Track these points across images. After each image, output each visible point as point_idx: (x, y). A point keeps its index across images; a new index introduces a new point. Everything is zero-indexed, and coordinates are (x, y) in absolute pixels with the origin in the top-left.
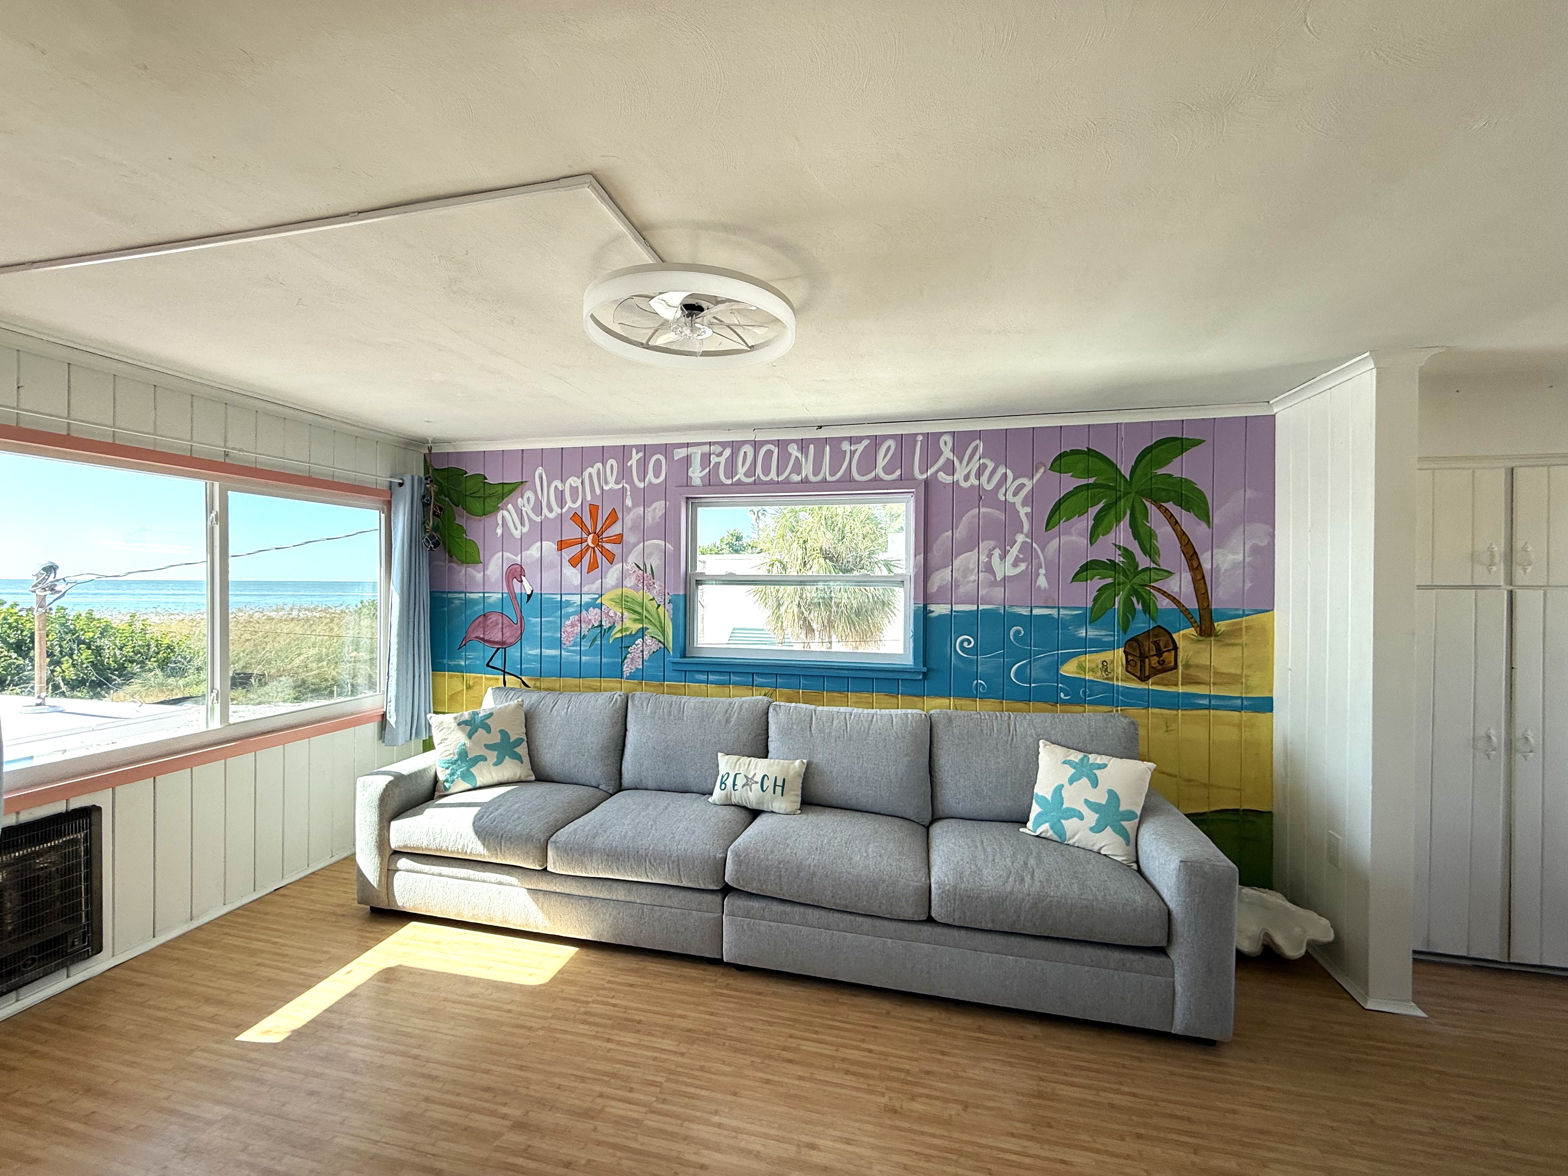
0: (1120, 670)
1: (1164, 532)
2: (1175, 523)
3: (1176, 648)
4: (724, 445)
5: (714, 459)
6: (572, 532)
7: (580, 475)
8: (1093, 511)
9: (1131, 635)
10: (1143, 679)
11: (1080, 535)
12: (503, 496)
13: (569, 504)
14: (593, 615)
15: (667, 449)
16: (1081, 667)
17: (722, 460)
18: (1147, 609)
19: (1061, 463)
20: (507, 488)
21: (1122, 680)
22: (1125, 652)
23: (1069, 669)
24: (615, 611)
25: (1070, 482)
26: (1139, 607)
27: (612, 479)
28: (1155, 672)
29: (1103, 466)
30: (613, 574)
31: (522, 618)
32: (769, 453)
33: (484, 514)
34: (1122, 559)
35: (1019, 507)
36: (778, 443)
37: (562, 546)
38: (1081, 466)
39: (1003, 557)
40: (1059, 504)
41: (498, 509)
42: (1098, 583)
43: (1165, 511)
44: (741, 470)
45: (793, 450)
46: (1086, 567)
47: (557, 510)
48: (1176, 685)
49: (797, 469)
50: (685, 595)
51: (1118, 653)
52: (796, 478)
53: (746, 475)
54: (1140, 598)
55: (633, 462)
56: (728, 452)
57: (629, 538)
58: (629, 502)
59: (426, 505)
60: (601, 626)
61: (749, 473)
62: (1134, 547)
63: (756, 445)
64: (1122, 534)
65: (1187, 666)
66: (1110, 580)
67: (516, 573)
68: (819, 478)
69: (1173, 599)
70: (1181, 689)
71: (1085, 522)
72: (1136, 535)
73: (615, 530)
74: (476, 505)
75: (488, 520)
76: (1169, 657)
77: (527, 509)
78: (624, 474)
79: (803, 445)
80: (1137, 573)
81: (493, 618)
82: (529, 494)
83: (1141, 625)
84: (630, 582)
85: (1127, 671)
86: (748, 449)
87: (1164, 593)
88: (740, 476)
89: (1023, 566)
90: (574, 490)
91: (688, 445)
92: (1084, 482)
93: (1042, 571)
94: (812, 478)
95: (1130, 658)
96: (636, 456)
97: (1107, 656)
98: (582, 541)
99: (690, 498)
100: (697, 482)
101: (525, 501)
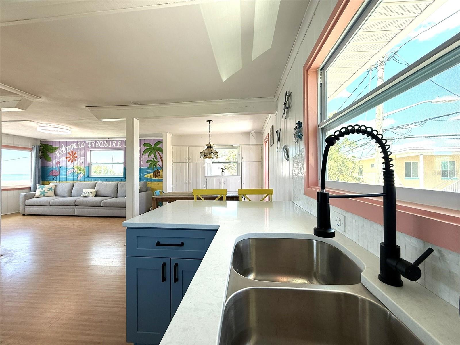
0: (152, 176)
1: (158, 155)
2: (159, 154)
4: (94, 141)
5: (92, 143)
7: (70, 146)
8: (149, 152)
9: (154, 171)
10: (155, 177)
11: (147, 156)
12: (56, 149)
13: (68, 151)
14: (72, 170)
15: (85, 142)
16: (147, 176)
17: (94, 143)
18: (156, 167)
19: (144, 145)
20: (56, 148)
23: (146, 176)
24: (76, 169)
25: (146, 148)
26: (155, 167)
27: (75, 146)
28: (157, 176)
29: (150, 145)
30: (76, 163)
31: (59, 171)
32: (101, 142)
33: (52, 152)
34: (152, 159)
36: (103, 141)
37: (67, 158)
38: (147, 146)
40: (144, 151)
42: (149, 163)
43: (158, 152)
44: (97, 145)
45: (105, 142)
46: (148, 161)
47: (66, 152)
49: (106, 145)
50: (89, 166)
52: (106, 147)
54: (155, 165)
55: (79, 144)
57: (78, 157)
58: (78, 150)
59: (40, 151)
60: (73, 172)
61: (99, 146)
62: (154, 158)
63: (99, 141)
64: (152, 156)
65: (161, 175)
66: (151, 163)
67: (58, 163)
68: (109, 147)
70: (160, 179)
71: (147, 154)
72: (154, 156)
73: (76, 155)
74: (51, 151)
75: (53, 153)
76: (159, 174)
77: (60, 152)
78: (77, 145)
79: (107, 141)
80: (154, 162)
81: (54, 171)
84: (79, 164)
87: (158, 164)
90: (69, 148)
91: (88, 141)
92: (147, 148)
93: (142, 161)
95: (154, 174)
97: (151, 174)
98: (70, 157)
99: (89, 150)
100: (90, 147)
101: (60, 150)
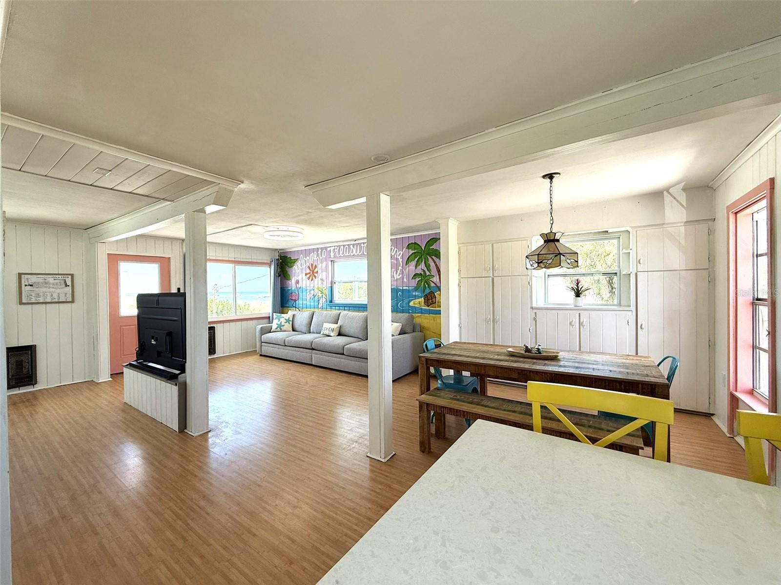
1: (432, 264)
3: (435, 297)
4: (337, 246)
5: (335, 250)
6: (308, 271)
7: (309, 256)
8: (416, 259)
10: (428, 306)
12: (295, 262)
13: (307, 263)
14: (312, 292)
15: (326, 248)
17: (337, 250)
18: (429, 286)
19: (408, 247)
20: (295, 260)
22: (424, 298)
24: (316, 290)
25: (411, 252)
26: (427, 286)
27: (315, 256)
28: (431, 304)
29: (418, 246)
30: (316, 281)
32: (347, 248)
33: (291, 267)
34: (423, 273)
35: (399, 259)
36: (348, 245)
37: (306, 275)
38: (413, 247)
39: (396, 273)
40: (409, 258)
41: (293, 266)
42: (417, 279)
43: (433, 259)
44: (341, 253)
45: (351, 246)
46: (415, 275)
47: (305, 265)
48: (436, 307)
49: (352, 252)
50: (332, 287)
51: (422, 299)
52: (352, 254)
53: (342, 254)
54: (427, 284)
55: (319, 252)
56: (338, 248)
57: (319, 272)
58: (319, 263)
59: (278, 266)
60: (314, 295)
61: (343, 253)
62: (425, 269)
63: (344, 246)
64: (423, 266)
65: (438, 302)
66: (420, 279)
67: (297, 282)
68: (357, 254)
69: (435, 283)
71: (414, 263)
72: (426, 266)
73: (316, 270)
74: (289, 265)
75: (292, 268)
76: (434, 300)
77: (299, 265)
78: (318, 255)
79: (353, 245)
80: (426, 276)
81: (294, 294)
82: (299, 261)
83: (427, 291)
84: (319, 283)
85: (424, 304)
86: (342, 247)
87: (433, 282)
88: (341, 254)
89: (401, 275)
90: (308, 260)
91: (330, 247)
93: (405, 277)
94: (356, 254)
95: (425, 300)
96: (320, 250)
97: (420, 300)
98: (310, 273)
99: (332, 261)
100: (332, 256)
101: (298, 263)
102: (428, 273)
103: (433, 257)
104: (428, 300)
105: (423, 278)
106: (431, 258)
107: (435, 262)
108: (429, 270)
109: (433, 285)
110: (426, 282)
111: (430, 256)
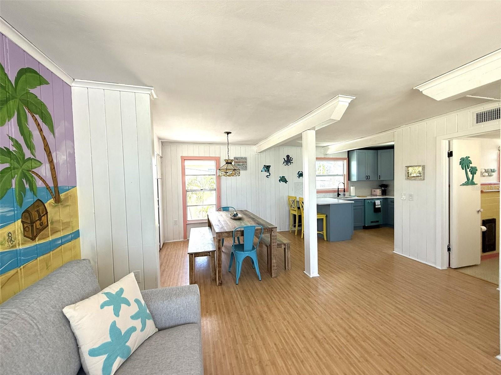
0: (20, 237)
1: (35, 134)
3: (47, 213)
10: (34, 238)
18: (31, 188)
21: (22, 244)
22: (22, 222)
26: (27, 186)
28: (39, 231)
34: (14, 149)
48: (48, 237)
51: (18, 224)
54: (28, 180)
62: (21, 140)
64: (13, 129)
65: (52, 223)
66: (8, 165)
69: (43, 181)
72: (22, 132)
76: (44, 219)
80: (25, 161)
83: (29, 200)
85: (25, 236)
87: (39, 177)
95: (25, 225)
97: (10, 228)
102: (28, 154)
103: (37, 116)
104: (32, 223)
105: (16, 165)
106: (33, 116)
107: (41, 130)
108: (30, 147)
109: (39, 184)
110: (24, 176)
111: (30, 111)
